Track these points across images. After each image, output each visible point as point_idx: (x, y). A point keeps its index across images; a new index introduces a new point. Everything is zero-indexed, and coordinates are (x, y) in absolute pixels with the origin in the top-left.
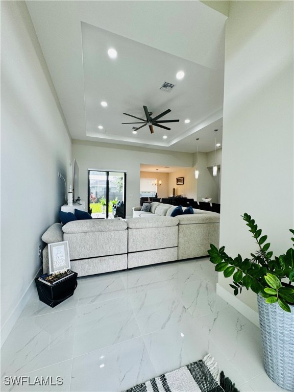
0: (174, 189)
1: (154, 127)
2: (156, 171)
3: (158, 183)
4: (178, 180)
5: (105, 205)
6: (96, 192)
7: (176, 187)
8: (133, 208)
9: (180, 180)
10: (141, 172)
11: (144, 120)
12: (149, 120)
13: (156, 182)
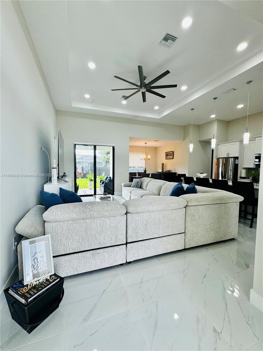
0: (163, 164)
1: (148, 94)
2: (144, 145)
3: (147, 157)
4: (167, 155)
5: (92, 180)
6: (83, 168)
7: (164, 161)
8: (123, 184)
9: (170, 155)
10: (130, 146)
11: (137, 86)
12: (143, 85)
13: (144, 157)
